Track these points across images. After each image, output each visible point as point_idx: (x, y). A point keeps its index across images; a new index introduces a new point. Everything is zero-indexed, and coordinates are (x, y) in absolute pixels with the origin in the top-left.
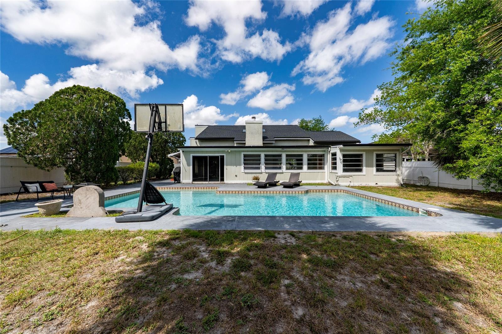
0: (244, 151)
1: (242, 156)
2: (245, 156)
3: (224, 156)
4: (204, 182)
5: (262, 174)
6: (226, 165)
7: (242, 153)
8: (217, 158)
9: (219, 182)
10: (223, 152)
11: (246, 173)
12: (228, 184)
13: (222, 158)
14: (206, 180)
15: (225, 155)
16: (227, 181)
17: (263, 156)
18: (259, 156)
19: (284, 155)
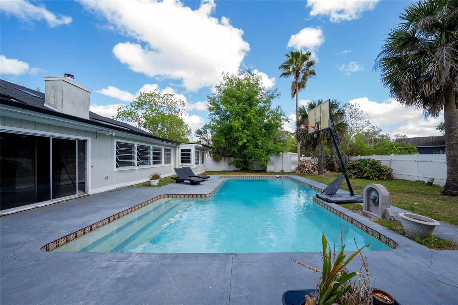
0: (116, 137)
1: (115, 144)
4: (41, 204)
5: (136, 171)
7: (116, 140)
8: (72, 142)
9: (76, 196)
10: (86, 133)
11: (119, 172)
12: (95, 195)
13: (83, 143)
16: (91, 190)
17: (136, 146)
18: (131, 146)
19: (151, 148)
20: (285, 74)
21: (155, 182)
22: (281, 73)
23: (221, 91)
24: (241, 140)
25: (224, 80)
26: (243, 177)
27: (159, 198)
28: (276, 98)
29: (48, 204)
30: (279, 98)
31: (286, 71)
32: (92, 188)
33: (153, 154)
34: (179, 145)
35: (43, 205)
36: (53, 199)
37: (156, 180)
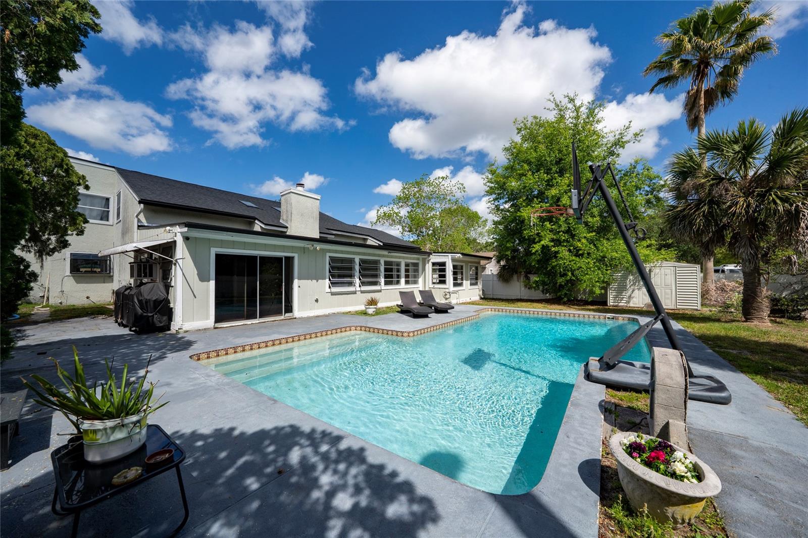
0: (330, 251)
1: (328, 259)
2: (333, 259)
3: (293, 258)
4: (249, 322)
5: (355, 293)
6: (299, 279)
7: (328, 255)
8: (279, 260)
9: (282, 317)
10: (292, 249)
11: (333, 294)
12: (302, 319)
13: (290, 260)
14: (252, 316)
15: (296, 256)
16: (297, 312)
17: (357, 261)
18: (351, 261)
19: (382, 263)
20: (662, 81)
21: (371, 310)
22: (656, 80)
23: (512, 154)
24: (540, 241)
25: (518, 133)
26: (530, 311)
27: (348, 329)
28: (632, 142)
29: (254, 322)
30: (639, 141)
31: (665, 74)
32: (299, 311)
33: (385, 271)
34: (429, 256)
35: (250, 323)
36: (260, 318)
37: (371, 307)
